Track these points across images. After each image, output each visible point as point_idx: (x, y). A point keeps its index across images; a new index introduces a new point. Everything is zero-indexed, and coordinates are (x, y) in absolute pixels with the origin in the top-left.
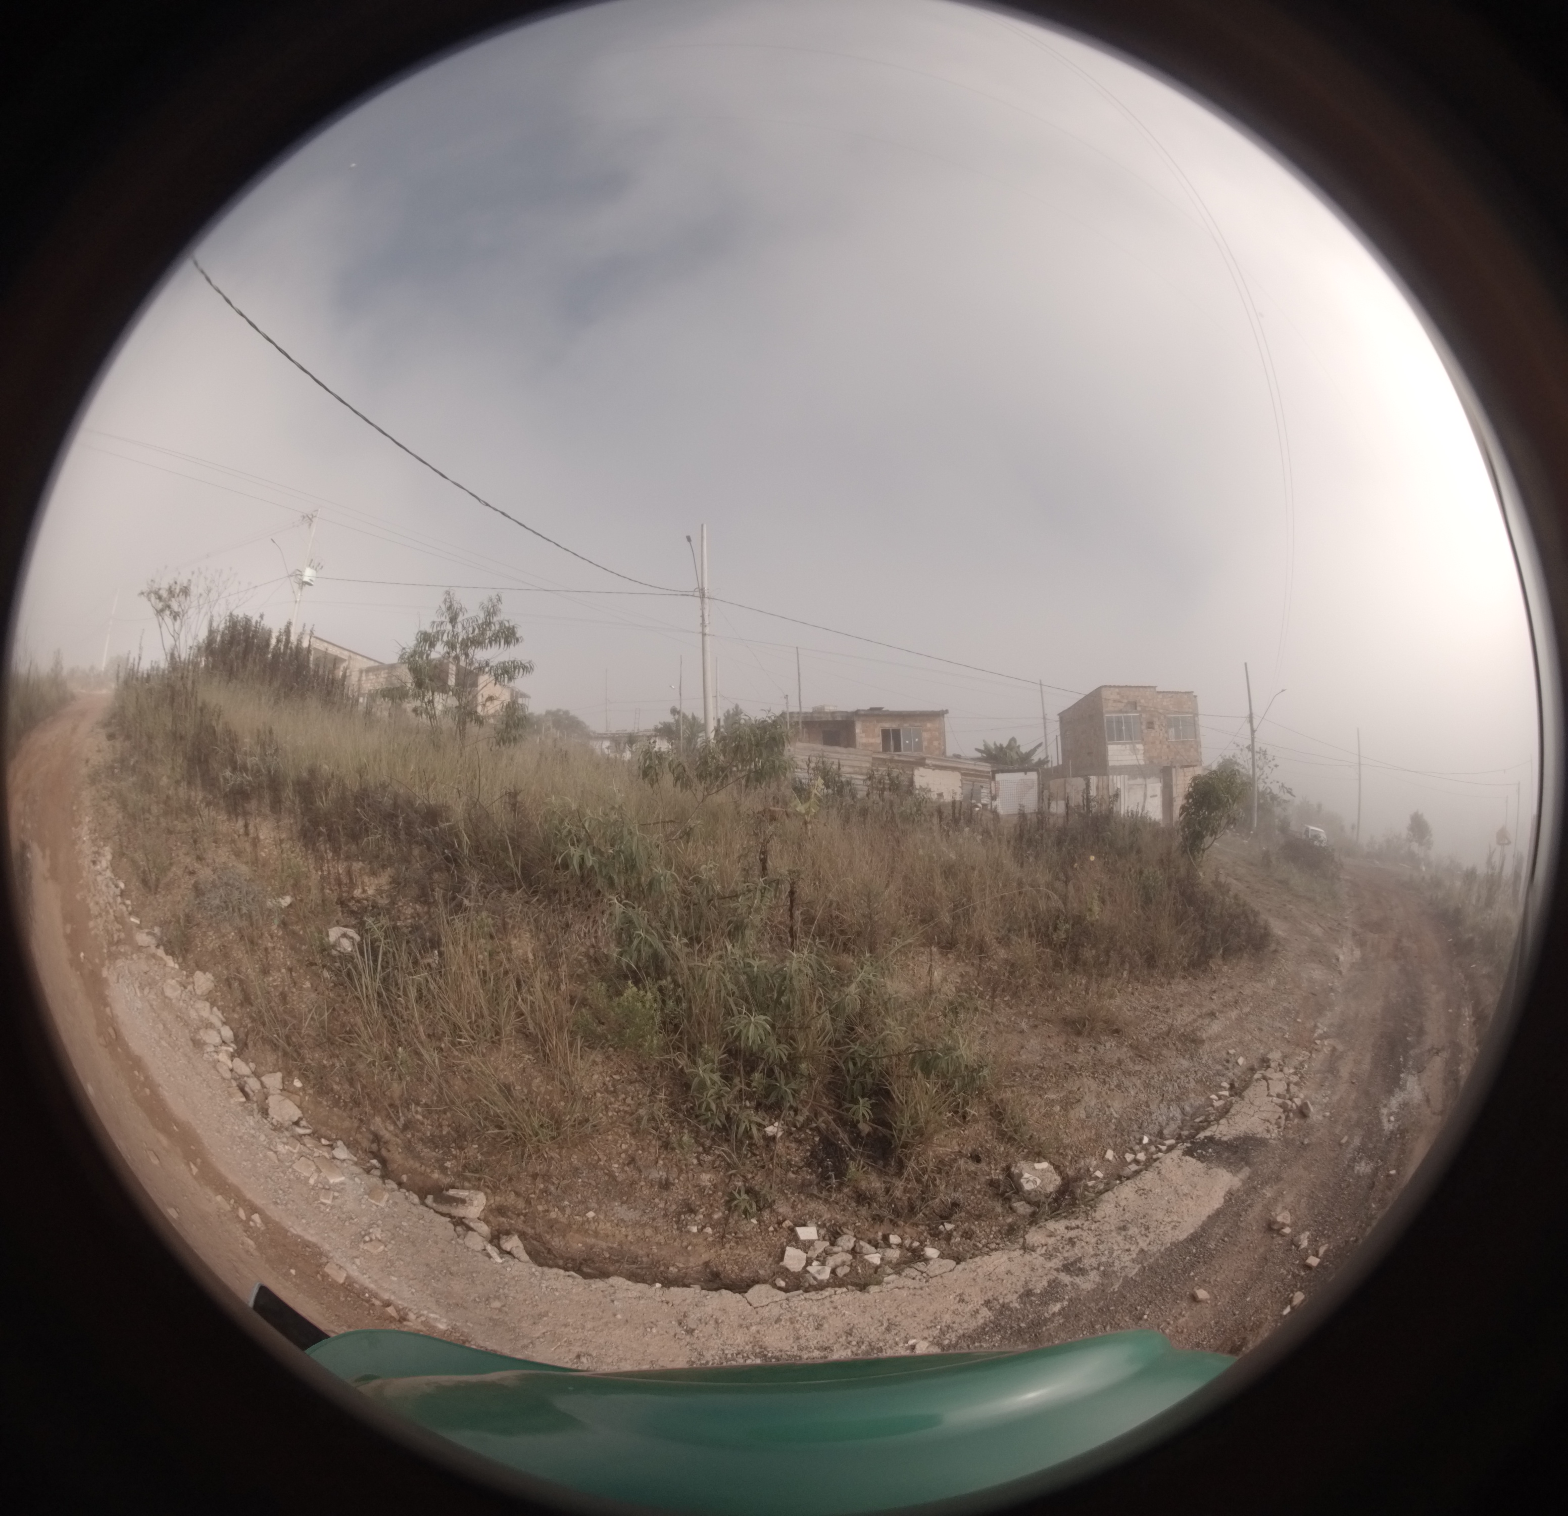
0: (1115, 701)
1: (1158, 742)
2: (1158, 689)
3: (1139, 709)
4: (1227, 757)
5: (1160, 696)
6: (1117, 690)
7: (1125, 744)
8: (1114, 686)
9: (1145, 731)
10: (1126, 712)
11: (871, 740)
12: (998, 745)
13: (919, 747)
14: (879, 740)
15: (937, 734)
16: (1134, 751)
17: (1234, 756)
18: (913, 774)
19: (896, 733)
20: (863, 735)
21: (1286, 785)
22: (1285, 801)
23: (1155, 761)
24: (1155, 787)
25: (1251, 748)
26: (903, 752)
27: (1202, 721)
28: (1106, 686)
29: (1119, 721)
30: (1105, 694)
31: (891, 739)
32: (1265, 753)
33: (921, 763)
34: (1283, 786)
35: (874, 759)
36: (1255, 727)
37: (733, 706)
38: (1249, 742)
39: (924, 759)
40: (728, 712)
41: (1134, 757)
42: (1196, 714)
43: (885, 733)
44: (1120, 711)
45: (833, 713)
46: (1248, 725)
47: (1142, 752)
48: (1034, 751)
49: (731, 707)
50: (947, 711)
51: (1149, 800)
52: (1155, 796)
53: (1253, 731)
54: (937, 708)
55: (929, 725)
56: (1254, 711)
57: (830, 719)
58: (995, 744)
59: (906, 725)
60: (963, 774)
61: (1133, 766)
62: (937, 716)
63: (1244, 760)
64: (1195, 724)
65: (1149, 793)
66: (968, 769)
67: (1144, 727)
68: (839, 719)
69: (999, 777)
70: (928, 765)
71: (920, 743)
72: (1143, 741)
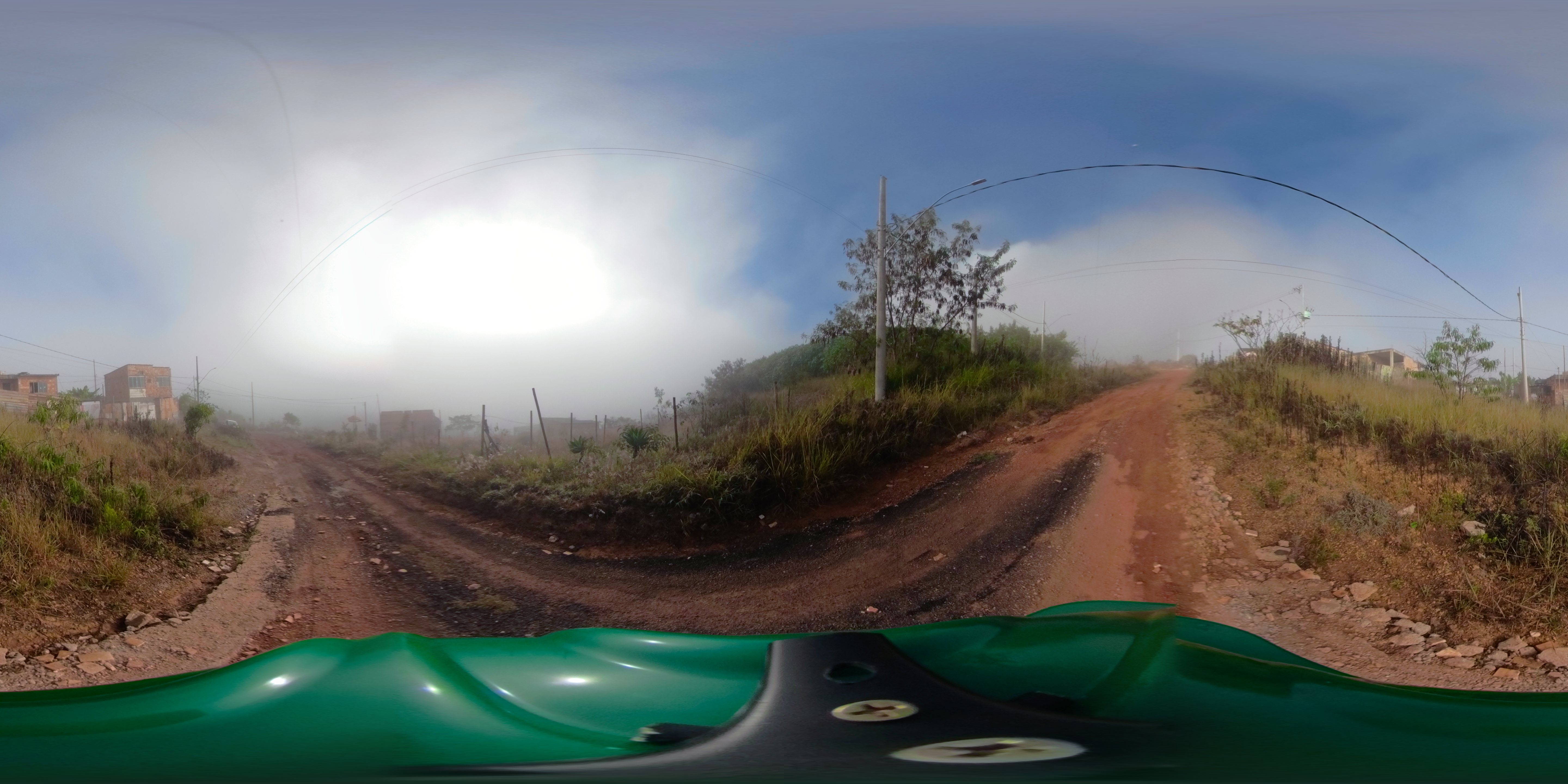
0: (133, 370)
1: (153, 388)
2: (154, 366)
3: (144, 374)
5: (155, 369)
6: (134, 366)
7: (137, 388)
8: (133, 364)
9: (147, 383)
10: (139, 375)
11: (26, 388)
13: (46, 390)
14: (29, 387)
15: (53, 384)
16: (142, 392)
19: (36, 384)
20: (22, 385)
23: (151, 396)
24: (152, 407)
25: (196, 390)
26: (40, 393)
27: (173, 378)
28: (130, 365)
29: (135, 379)
30: (129, 368)
31: (34, 387)
32: (203, 392)
36: (199, 382)
41: (142, 395)
42: (170, 376)
43: (31, 384)
44: (136, 375)
45: (6, 376)
46: (196, 382)
47: (145, 392)
48: (95, 391)
50: (58, 374)
51: (150, 412)
52: (152, 410)
53: (198, 384)
54: (54, 374)
55: (50, 380)
56: (199, 375)
57: (5, 378)
58: (75, 388)
59: (40, 380)
61: (142, 398)
62: (54, 377)
64: (169, 380)
65: (150, 409)
68: (9, 378)
69: (84, 404)
71: (46, 388)
72: (145, 387)
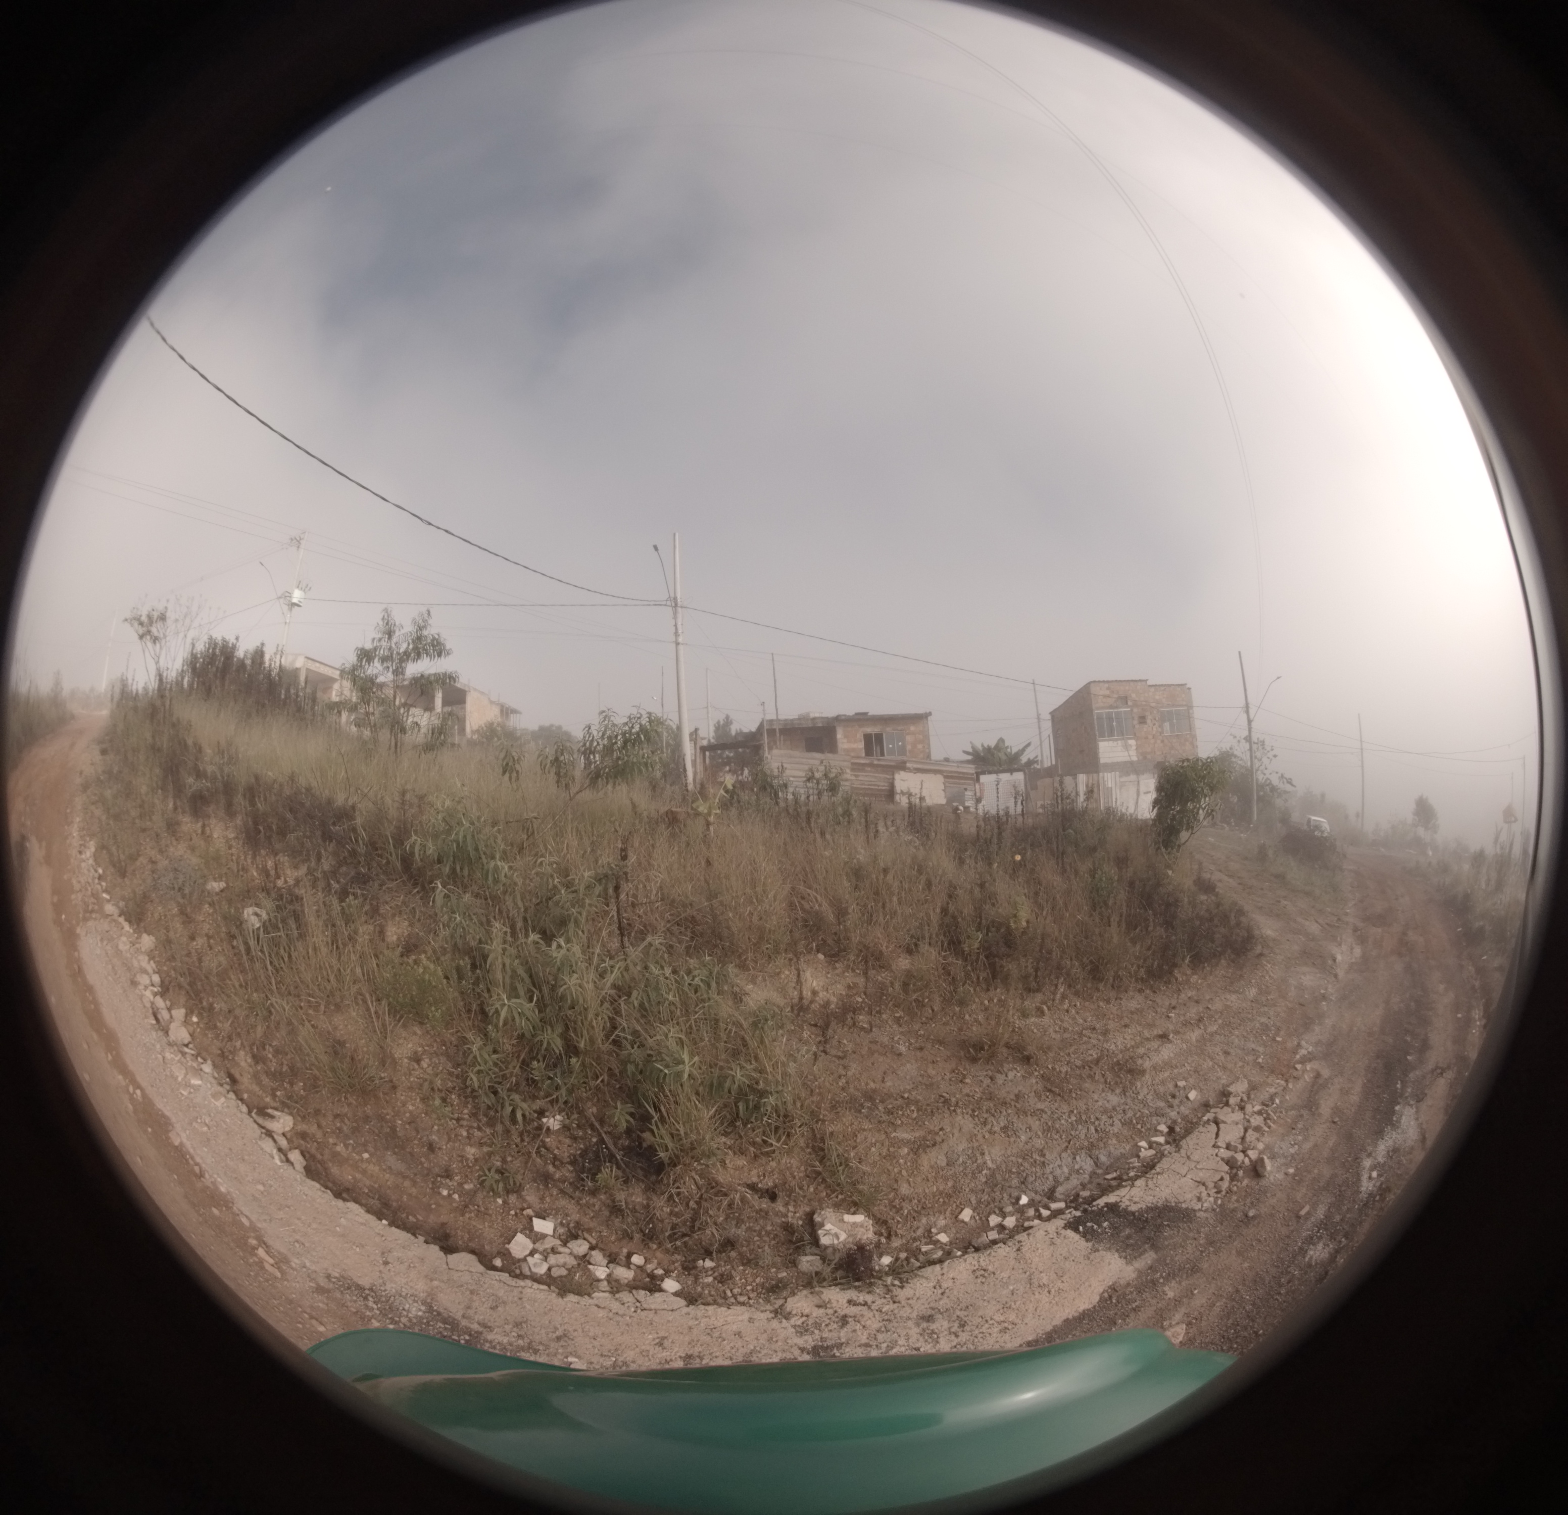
0: (1105, 696)
1: (1150, 737)
2: (1149, 683)
3: (1130, 703)
4: (1224, 750)
5: (1152, 690)
6: (1107, 685)
7: (1116, 740)
8: (1104, 681)
9: (1137, 726)
10: (1117, 707)
11: (854, 746)
12: (986, 746)
13: (902, 751)
14: (861, 745)
15: (921, 737)
16: (1127, 747)
17: (1231, 749)
18: (893, 779)
19: (879, 738)
20: (845, 741)
21: (1287, 776)
22: (1286, 792)
23: (1149, 757)
24: (1149, 782)
25: (1248, 739)
26: (886, 757)
27: (1197, 713)
28: (1095, 682)
29: (1110, 718)
30: (1094, 689)
31: (873, 743)
32: (1263, 743)
33: (901, 766)
34: (1282, 776)
35: (852, 764)
36: (1252, 717)
37: (724, 717)
38: (1246, 733)
39: (905, 762)
40: (718, 722)
41: (1126, 753)
42: (1190, 707)
43: (868, 738)
44: (1111, 707)
45: (814, 719)
46: (1245, 716)
47: (1134, 748)
48: (1023, 751)
49: (721, 718)
50: (930, 714)
51: (1142, 797)
52: (1148, 792)
53: (1250, 722)
54: (920, 711)
55: (912, 728)
56: (1249, 700)
57: (811, 725)
58: (983, 746)
59: (888, 729)
60: (946, 777)
61: (1125, 763)
62: (920, 718)
63: (1241, 751)
64: (1189, 717)
65: (1143, 789)
66: (951, 772)
67: (1136, 722)
68: (820, 725)
69: (984, 778)
70: (909, 769)
71: (904, 746)
72: (1135, 737)
